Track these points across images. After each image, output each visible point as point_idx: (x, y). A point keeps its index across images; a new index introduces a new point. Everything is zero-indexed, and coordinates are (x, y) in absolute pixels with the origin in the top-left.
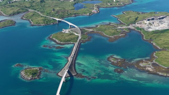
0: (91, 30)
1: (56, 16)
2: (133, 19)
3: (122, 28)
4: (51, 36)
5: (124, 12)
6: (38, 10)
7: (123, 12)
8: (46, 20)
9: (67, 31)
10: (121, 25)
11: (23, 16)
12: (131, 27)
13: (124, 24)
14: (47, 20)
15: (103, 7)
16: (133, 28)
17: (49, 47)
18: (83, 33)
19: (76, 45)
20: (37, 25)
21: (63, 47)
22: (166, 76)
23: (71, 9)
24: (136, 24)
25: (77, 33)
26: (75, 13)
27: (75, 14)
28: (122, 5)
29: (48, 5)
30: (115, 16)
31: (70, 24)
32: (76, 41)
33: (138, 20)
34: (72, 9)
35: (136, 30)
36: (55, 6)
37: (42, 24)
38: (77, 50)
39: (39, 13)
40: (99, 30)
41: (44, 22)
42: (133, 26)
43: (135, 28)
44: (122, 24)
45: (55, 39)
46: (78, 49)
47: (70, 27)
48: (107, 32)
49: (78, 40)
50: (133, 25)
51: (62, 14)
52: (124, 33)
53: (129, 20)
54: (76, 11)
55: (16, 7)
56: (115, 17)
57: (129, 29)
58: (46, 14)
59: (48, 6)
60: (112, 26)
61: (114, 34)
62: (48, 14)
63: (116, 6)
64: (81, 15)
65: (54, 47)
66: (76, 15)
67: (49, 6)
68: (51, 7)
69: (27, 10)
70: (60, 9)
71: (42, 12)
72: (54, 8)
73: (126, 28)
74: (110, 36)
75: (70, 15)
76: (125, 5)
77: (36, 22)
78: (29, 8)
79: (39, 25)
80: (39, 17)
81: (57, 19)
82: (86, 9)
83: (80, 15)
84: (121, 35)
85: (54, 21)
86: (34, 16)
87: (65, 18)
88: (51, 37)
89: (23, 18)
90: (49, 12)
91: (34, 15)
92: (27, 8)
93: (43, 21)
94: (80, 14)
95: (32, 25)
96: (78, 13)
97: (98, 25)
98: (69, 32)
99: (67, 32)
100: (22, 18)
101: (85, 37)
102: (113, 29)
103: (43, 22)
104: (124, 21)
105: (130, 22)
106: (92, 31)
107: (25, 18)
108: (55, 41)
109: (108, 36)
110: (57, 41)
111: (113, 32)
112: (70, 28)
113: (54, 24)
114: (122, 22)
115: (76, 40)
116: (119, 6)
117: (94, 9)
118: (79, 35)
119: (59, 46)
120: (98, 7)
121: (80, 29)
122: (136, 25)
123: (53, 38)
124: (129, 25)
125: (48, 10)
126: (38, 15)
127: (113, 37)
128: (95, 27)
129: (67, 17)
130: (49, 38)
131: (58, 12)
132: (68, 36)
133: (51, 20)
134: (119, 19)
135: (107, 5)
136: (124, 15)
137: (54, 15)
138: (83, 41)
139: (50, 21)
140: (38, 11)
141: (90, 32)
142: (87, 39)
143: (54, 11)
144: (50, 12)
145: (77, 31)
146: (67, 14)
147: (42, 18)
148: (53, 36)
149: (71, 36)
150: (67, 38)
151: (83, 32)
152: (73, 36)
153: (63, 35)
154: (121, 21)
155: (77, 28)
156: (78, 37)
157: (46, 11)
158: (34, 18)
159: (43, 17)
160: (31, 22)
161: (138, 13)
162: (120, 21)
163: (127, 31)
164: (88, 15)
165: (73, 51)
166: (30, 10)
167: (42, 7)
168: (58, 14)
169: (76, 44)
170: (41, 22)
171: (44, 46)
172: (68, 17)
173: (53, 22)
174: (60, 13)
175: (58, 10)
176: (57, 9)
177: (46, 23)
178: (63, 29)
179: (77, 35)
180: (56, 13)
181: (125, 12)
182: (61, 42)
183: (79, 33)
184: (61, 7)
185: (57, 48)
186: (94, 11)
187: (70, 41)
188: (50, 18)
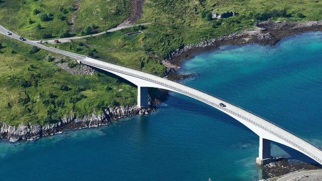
1: (118, 41)
41: (27, 100)
51: (164, 18)
58: (37, 19)
62: (47, 19)
64: (314, 28)
83: (309, 24)
93: (14, 96)
94: (302, 16)
96: (284, 14)
103: (17, 109)
113: (109, 117)
129: (208, 49)
137: (96, 29)
147: (5, 66)
168: (133, 20)
172: (216, 46)
173: (102, 107)
177: (43, 114)
188: (73, 66)
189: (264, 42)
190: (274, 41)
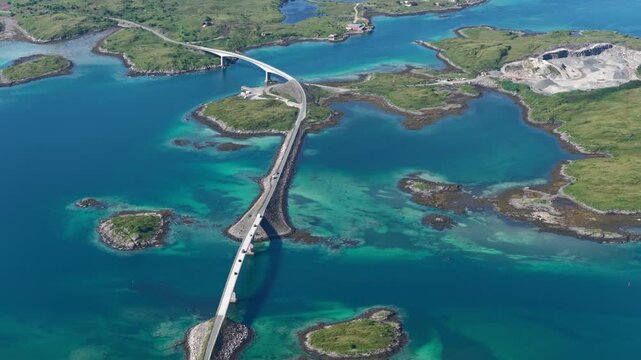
0: (342, 90)
1: (217, 43)
2: (491, 52)
3: (451, 83)
4: (200, 109)
5: (460, 31)
6: (152, 22)
7: (456, 32)
8: (180, 55)
9: (257, 93)
10: (449, 75)
11: (100, 43)
12: (483, 79)
13: (461, 72)
14: (184, 58)
15: (386, 15)
16: (491, 84)
17: (196, 145)
18: (314, 99)
19: (288, 138)
20: (149, 74)
21: (243, 146)
22: (600, 240)
23: (269, 20)
24: (503, 70)
25: (294, 101)
26: (283, 32)
27: (286, 35)
28: (455, 7)
29: (187, 7)
30: (429, 45)
31: (268, 68)
32: (290, 127)
33: (509, 57)
34: (273, 21)
35: (503, 90)
36: (213, 8)
37: (169, 69)
38: (294, 154)
39: (156, 32)
40: (371, 92)
41: (175, 62)
42: (491, 78)
43: (500, 83)
44: (450, 69)
45: (214, 120)
46: (295, 151)
47: (266, 80)
48: (398, 95)
49: (297, 124)
50: (493, 73)
51: (239, 35)
52: (458, 99)
53: (478, 56)
54: (287, 28)
55: (72, 12)
56: (428, 47)
57: (478, 87)
58: (183, 35)
59: (189, 9)
60: (415, 75)
61: (424, 102)
62: (187, 35)
63: (431, 11)
64: (306, 40)
65: (212, 145)
66: (288, 40)
67: (192, 11)
68: (199, 11)
69: (112, 21)
70: (232, 17)
71: (165, 30)
72: (209, 16)
73: (467, 83)
74: (410, 111)
75: (266, 40)
76: (465, 6)
77: (148, 61)
78: (118, 14)
79: (155, 74)
80: (155, 45)
81: (223, 54)
82: (324, 20)
83: (304, 39)
84: (447, 108)
85: (209, 61)
86: (137, 42)
87: (248, 49)
88: (201, 114)
89: (100, 49)
90: (190, 29)
91: (137, 38)
92: (111, 14)
93: (170, 60)
94: (302, 36)
95: (133, 74)
96: (294, 35)
97: (367, 75)
98: (265, 95)
99: (256, 97)
100: (95, 51)
101: (321, 114)
102: (421, 88)
103: (171, 64)
104: (460, 59)
105: (481, 62)
106: (346, 94)
107: (105, 51)
108: (215, 127)
109: (403, 110)
110: (223, 125)
111: (420, 95)
112: (268, 84)
113: (209, 69)
114: (452, 64)
115: (288, 122)
116: (444, 12)
117: (353, 19)
118: (302, 106)
119: (231, 143)
120: (368, 14)
121: (305, 87)
122: (502, 74)
123: (209, 117)
124: (476, 74)
125: (187, 22)
126: (151, 41)
127: (421, 113)
128: (356, 81)
129: (257, 47)
130: (195, 115)
131: (223, 29)
132: (262, 110)
133: (201, 57)
134: (440, 55)
135: (398, 7)
136: (460, 40)
137: (208, 39)
138: (313, 125)
139: (195, 58)
140: (153, 25)
141: (337, 96)
142: (328, 120)
143: (209, 24)
144: (195, 28)
145: (291, 94)
146: (255, 37)
147: (167, 51)
148: (206, 108)
149: (269, 110)
150: (258, 116)
151: (312, 96)
152: (279, 110)
153: (243, 107)
154: (447, 59)
155: (291, 84)
156: (296, 113)
157: (180, 24)
158: (138, 48)
159: (172, 45)
160: (129, 62)
161: (511, 33)
162: (445, 61)
163: (468, 94)
164: (331, 41)
165: (280, 158)
166: (123, 23)
167: (165, 11)
168: (225, 35)
169: (291, 135)
170: (164, 63)
171: (178, 142)
172: (261, 47)
173: (206, 65)
174: (232, 33)
175: (223, 21)
176: (221, 18)
177: (181, 66)
178: (244, 88)
179: (294, 107)
180: (218, 32)
181: (465, 32)
182: (236, 127)
183: (298, 100)
184: (234, 14)
185: (224, 147)
186: (354, 26)
187: (267, 125)
188: (195, 50)
190: (288, 44)
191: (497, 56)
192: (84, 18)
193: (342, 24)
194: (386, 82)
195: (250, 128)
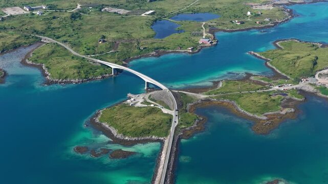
0: (203, 96)
1: (109, 56)
2: (305, 62)
3: (282, 89)
4: (97, 115)
5: (277, 43)
6: (64, 38)
7: (274, 44)
8: (83, 66)
9: (138, 100)
10: (279, 81)
11: (27, 56)
12: (304, 85)
13: (286, 78)
14: (85, 69)
15: (225, 31)
16: (311, 89)
17: (93, 152)
18: (182, 105)
19: (166, 142)
20: (60, 83)
21: (130, 153)
23: (145, 36)
24: (317, 76)
25: (168, 107)
26: (155, 45)
27: (157, 49)
28: (270, 24)
29: (89, 27)
30: (258, 55)
31: (147, 79)
32: (167, 133)
33: (319, 66)
34: (148, 37)
35: (320, 94)
36: (107, 27)
37: (74, 78)
38: (172, 162)
39: (67, 47)
40: (224, 97)
41: (79, 72)
42: (311, 84)
43: (317, 88)
44: (277, 76)
45: (107, 126)
46: (173, 158)
47: (146, 88)
48: (246, 101)
49: (172, 130)
50: (310, 80)
51: (125, 49)
52: (290, 104)
53: (297, 65)
54: (158, 43)
55: (11, 32)
56: (258, 57)
57: (302, 92)
58: (85, 49)
59: (90, 28)
60: (254, 82)
61: (266, 108)
62: (88, 49)
63: (254, 28)
64: (172, 52)
65: (106, 152)
66: (159, 51)
67: (93, 29)
68: (97, 29)
69: (37, 38)
70: (119, 35)
71: (73, 45)
72: (104, 34)
73: (293, 89)
74: (257, 117)
75: (144, 52)
76: (276, 24)
77: (59, 72)
78: (42, 33)
79: (65, 82)
80: (66, 57)
81: (114, 66)
82: (183, 35)
83: (171, 51)
84: (284, 112)
85: (104, 71)
86: (53, 55)
87: (131, 60)
88: (97, 120)
89: (27, 60)
90: (91, 45)
91: (53, 52)
92: (36, 32)
93: (75, 71)
94: (169, 49)
95: (49, 83)
96: (163, 48)
97: (218, 82)
98: (145, 102)
99: (139, 105)
100: (23, 63)
101: (189, 120)
102: (261, 94)
103: (76, 75)
104: (284, 68)
105: (300, 71)
106: (207, 100)
107: (30, 62)
108: (108, 133)
109: (251, 115)
110: (114, 132)
111: (262, 101)
112: (147, 91)
113: (103, 77)
114: (278, 71)
115: (165, 128)
116: (262, 28)
117: (202, 35)
118: (173, 113)
120: (212, 30)
121: (174, 94)
122: (317, 80)
123: (104, 124)
124: (297, 81)
125: (89, 39)
126: (63, 54)
127: (265, 118)
128: (211, 88)
129: (138, 58)
130: (92, 123)
131: (114, 45)
132: (144, 117)
133: (98, 68)
134: (268, 64)
135: (232, 25)
136: (279, 51)
137: (103, 52)
138: (184, 131)
139: (93, 69)
140: (65, 42)
141: (199, 101)
142: (196, 125)
143: (104, 41)
144: (94, 44)
145: (165, 101)
146: (136, 51)
147: (74, 63)
148: (102, 115)
149: (150, 117)
150: (142, 123)
151: (182, 102)
152: (158, 117)
153: (130, 114)
154: (274, 68)
155: (165, 92)
156: (171, 120)
157: (83, 41)
158: (54, 60)
159: (78, 58)
160: (47, 72)
161: (314, 45)
162: (273, 69)
163: (296, 98)
164: (189, 53)
165: (161, 167)
166: (46, 39)
167: (74, 30)
168: (115, 50)
169: (168, 142)
170: (71, 73)
171: (79, 149)
172: (140, 57)
173: (101, 74)
174: (120, 48)
175: (113, 39)
176: (112, 36)
177: (83, 76)
178: (129, 95)
179: (167, 114)
180: (110, 47)
181: (281, 44)
182: (124, 135)
183: (172, 108)
184: (122, 32)
185: (116, 155)
186: (204, 40)
187: (148, 132)
188: (94, 62)
189: (155, 56)
190: (159, 56)
191: (311, 65)
192: (18, 36)
193: (195, 39)
194: (235, 88)
195: (136, 135)
